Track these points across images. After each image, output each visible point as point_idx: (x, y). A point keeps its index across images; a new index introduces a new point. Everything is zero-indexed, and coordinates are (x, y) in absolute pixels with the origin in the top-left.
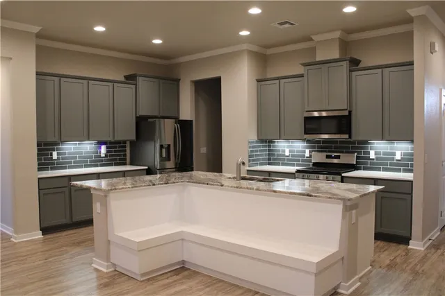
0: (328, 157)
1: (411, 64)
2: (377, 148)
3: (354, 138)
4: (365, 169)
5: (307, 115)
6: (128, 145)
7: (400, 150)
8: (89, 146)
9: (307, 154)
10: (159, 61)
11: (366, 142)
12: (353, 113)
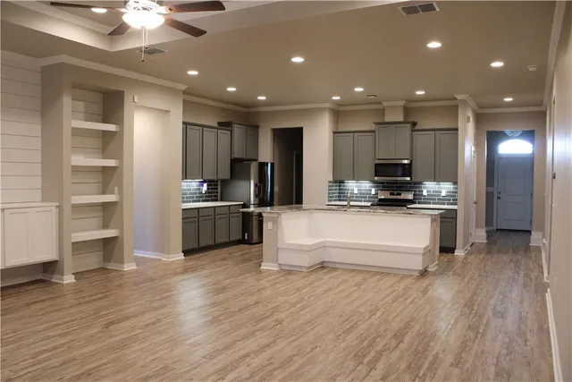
0: (391, 194)
1: (457, 129)
2: (429, 187)
3: (413, 180)
4: (419, 203)
5: (377, 162)
6: (219, 183)
7: (445, 188)
8: (195, 184)
9: (373, 192)
10: (238, 108)
11: (421, 183)
12: (414, 161)
